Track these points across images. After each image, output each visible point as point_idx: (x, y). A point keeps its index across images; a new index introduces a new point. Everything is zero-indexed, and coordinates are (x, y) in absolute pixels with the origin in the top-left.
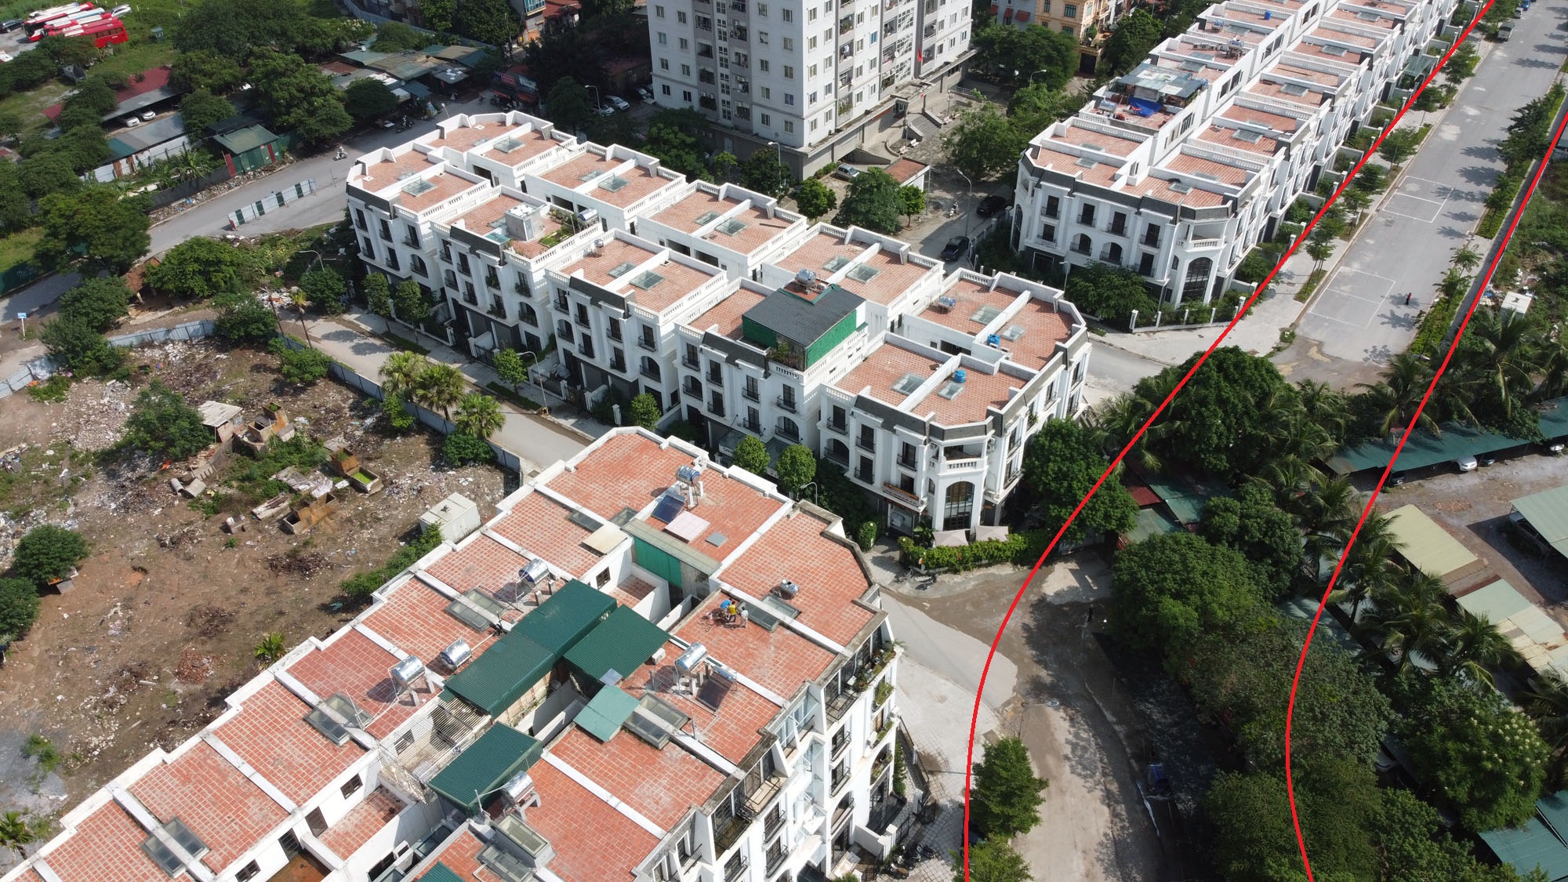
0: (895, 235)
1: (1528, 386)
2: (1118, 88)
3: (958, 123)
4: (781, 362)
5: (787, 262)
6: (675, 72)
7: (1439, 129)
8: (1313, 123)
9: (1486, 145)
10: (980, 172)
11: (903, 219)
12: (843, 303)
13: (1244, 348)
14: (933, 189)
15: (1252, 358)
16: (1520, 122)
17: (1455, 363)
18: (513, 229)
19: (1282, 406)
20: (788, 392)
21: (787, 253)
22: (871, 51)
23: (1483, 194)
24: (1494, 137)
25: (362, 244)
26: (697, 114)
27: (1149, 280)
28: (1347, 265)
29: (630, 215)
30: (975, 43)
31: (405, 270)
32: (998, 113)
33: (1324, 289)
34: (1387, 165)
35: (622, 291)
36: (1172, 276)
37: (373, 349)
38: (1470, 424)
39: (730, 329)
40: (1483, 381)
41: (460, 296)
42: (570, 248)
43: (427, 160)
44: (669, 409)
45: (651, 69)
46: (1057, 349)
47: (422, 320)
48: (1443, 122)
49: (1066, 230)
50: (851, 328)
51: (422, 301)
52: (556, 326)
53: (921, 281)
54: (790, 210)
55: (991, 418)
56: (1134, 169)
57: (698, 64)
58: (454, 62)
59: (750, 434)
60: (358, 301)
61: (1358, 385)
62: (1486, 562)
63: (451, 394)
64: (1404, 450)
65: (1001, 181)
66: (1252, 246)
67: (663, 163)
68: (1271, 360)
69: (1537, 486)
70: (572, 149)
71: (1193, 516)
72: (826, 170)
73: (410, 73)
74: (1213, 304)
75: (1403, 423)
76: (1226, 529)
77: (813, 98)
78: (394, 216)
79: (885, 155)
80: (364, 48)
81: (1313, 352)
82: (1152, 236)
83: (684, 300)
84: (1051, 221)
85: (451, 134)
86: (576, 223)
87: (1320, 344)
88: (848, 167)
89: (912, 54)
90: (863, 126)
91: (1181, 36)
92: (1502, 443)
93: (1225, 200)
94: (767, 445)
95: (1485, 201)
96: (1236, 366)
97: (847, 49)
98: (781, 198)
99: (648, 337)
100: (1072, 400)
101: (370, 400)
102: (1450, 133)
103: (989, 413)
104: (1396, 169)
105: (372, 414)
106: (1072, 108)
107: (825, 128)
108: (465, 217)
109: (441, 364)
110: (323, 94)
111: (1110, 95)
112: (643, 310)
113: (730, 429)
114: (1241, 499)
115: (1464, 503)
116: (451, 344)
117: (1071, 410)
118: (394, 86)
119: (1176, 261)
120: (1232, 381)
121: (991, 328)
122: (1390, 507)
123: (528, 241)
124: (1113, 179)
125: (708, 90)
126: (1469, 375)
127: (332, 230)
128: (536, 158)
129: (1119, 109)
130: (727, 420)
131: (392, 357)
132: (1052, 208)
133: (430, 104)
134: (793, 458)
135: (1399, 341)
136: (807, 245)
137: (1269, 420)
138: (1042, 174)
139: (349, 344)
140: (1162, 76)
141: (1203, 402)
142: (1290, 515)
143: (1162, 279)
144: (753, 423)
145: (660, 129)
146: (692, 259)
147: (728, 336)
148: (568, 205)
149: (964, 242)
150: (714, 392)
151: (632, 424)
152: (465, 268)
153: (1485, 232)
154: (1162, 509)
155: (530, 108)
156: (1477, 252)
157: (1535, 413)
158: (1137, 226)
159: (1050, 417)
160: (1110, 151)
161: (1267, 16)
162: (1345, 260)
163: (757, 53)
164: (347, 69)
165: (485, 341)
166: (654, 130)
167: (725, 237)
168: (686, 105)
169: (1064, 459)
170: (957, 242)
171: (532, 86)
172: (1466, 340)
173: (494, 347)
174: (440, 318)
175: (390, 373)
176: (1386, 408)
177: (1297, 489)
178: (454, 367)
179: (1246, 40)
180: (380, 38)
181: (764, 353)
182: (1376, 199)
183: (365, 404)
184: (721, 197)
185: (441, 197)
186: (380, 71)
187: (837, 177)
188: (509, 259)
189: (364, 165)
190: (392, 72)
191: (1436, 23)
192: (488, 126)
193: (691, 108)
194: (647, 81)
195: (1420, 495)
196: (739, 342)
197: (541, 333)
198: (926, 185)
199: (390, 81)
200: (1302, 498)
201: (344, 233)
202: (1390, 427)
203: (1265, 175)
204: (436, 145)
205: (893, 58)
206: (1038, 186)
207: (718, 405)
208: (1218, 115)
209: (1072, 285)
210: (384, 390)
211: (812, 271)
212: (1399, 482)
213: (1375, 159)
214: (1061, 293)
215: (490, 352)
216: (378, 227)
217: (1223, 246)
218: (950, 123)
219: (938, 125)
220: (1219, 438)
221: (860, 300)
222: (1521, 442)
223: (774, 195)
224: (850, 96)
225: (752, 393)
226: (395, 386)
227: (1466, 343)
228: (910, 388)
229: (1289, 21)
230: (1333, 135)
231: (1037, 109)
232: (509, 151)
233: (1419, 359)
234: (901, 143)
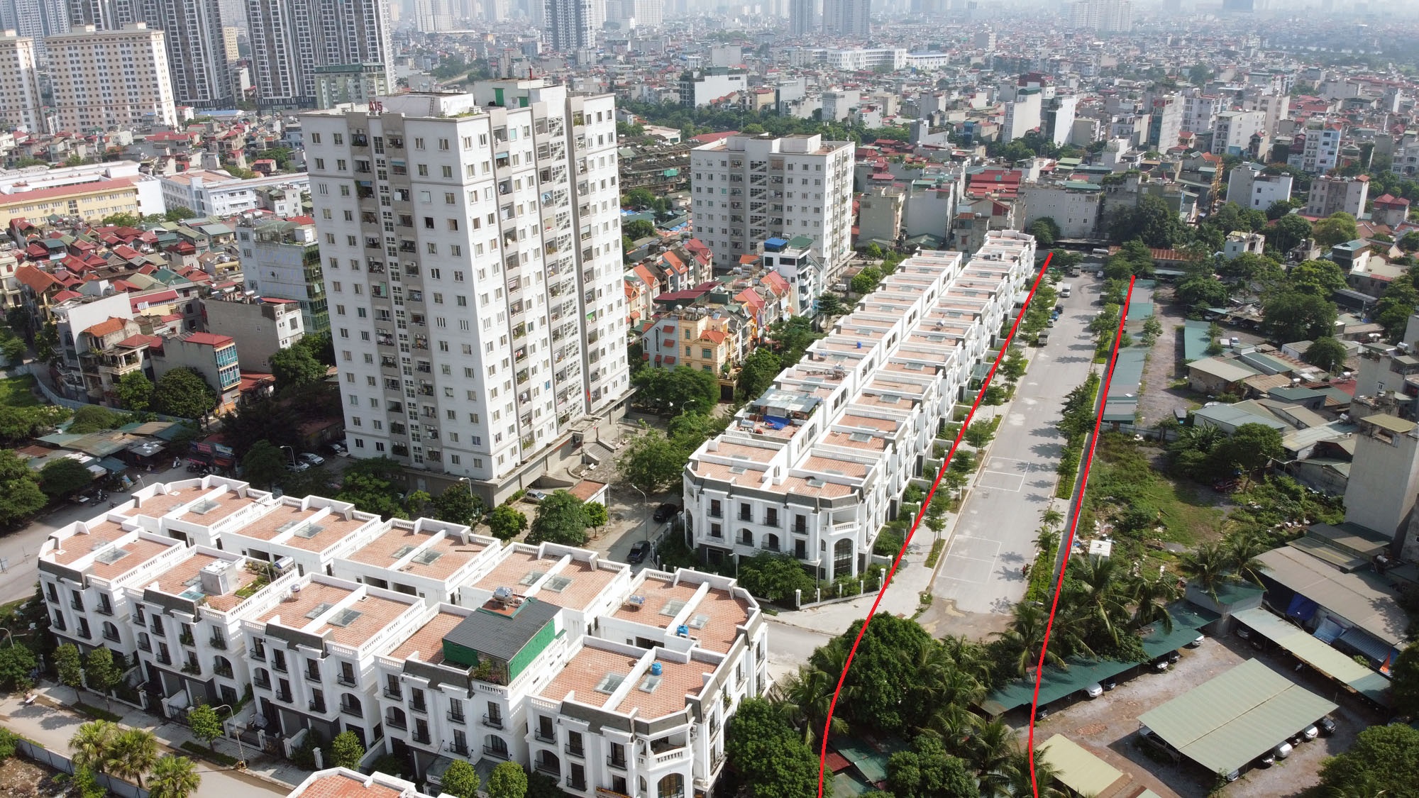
0: (584, 546)
1: (1126, 616)
2: (754, 409)
3: (629, 447)
4: (484, 680)
5: (484, 583)
6: (367, 427)
7: (1008, 419)
8: (910, 424)
9: (1047, 426)
10: (652, 485)
11: (590, 531)
12: (541, 613)
13: (893, 613)
14: (613, 503)
15: (901, 621)
16: (1069, 405)
17: (1062, 604)
18: (208, 584)
19: (934, 661)
20: (493, 708)
21: (484, 574)
22: (547, 396)
23: (1054, 464)
24: (1052, 419)
25: (53, 616)
26: (390, 461)
27: (804, 562)
28: (961, 533)
29: (325, 558)
30: (634, 383)
31: (97, 637)
32: (661, 437)
33: (946, 555)
34: (974, 450)
35: (320, 631)
36: (821, 557)
37: (63, 722)
38: (1089, 655)
39: (431, 653)
40: (1089, 617)
41: (153, 658)
42: (266, 596)
43: (121, 529)
44: (373, 744)
45: (344, 427)
46: (739, 632)
47: (114, 687)
48: (1010, 412)
49: (730, 527)
50: (550, 636)
51: (113, 667)
52: (252, 675)
53: (612, 583)
54: (484, 534)
55: (690, 705)
56: (777, 472)
57: (389, 418)
58: (150, 437)
59: (457, 758)
60: (48, 674)
61: (991, 634)
62: (1131, 776)
63: (143, 760)
64: (1042, 686)
65: (670, 491)
66: (882, 525)
67: (358, 507)
68: (916, 621)
69: (1156, 701)
70: (268, 503)
71: (881, 774)
72: (516, 497)
73: (106, 450)
74: (860, 577)
75: (1033, 662)
76: (910, 782)
77: (498, 438)
78: (87, 586)
79: (568, 479)
80: (60, 431)
81: (949, 610)
82: (800, 524)
83: (383, 631)
84: (716, 521)
85: (146, 502)
86: (272, 571)
87: (954, 603)
88: (536, 492)
89: (582, 395)
90: (546, 457)
91: (796, 366)
92: (1117, 668)
93: (853, 489)
94: (477, 767)
95: (1057, 470)
96: (889, 629)
97: (525, 396)
98: (475, 525)
99: (348, 673)
100: (758, 678)
101: (60, 775)
102: (1017, 420)
103: (688, 701)
104: (982, 452)
105: (62, 790)
106: (720, 428)
107: (511, 462)
108: (158, 579)
109: (133, 729)
110: (18, 476)
111: (748, 415)
112: (340, 647)
113: (437, 756)
114: (917, 751)
115: (1100, 726)
116: (144, 707)
117: (760, 688)
118: (89, 464)
119: (823, 544)
120: (889, 643)
121: (679, 620)
122: (1042, 740)
123: (224, 595)
124: (761, 481)
125: (399, 440)
126: (1077, 613)
127: (23, 606)
128: (232, 516)
129: (757, 426)
130: (433, 748)
131: (83, 728)
132: (716, 509)
133: (125, 477)
134: (503, 776)
135: (1016, 591)
136: (502, 564)
137: (925, 675)
138: (702, 483)
139: (39, 719)
140: (786, 397)
141: (868, 666)
142: (961, 760)
143: (815, 560)
144: (460, 746)
145: (354, 478)
146: (390, 592)
147: (430, 661)
148: (265, 556)
149: (646, 546)
150: (418, 720)
151: (333, 766)
152: (159, 630)
153: (1063, 494)
154: (852, 771)
155: (227, 471)
156: (1059, 511)
157: (1137, 639)
158: (787, 518)
159: (742, 697)
160: (755, 459)
161: (859, 346)
162: (958, 530)
163: (443, 405)
164: (42, 451)
165: (179, 700)
166: (349, 478)
167: (422, 567)
168: (379, 454)
169: (760, 736)
170: (640, 546)
171: (229, 451)
172: (1068, 585)
173: (189, 705)
174: (133, 682)
175: (80, 745)
176: (1018, 651)
177: (962, 734)
178: (146, 731)
179: (846, 365)
180: (77, 421)
181: (467, 673)
182: (971, 478)
183: (55, 780)
184: (416, 531)
185: (135, 563)
186: (76, 451)
187: (526, 501)
188: (204, 615)
189: (57, 540)
190: (88, 451)
191: (989, 338)
192: (183, 491)
193: (384, 456)
194: (340, 438)
195: (1063, 724)
196: (441, 666)
197: (237, 684)
198: (606, 501)
199: (85, 459)
200: (968, 741)
201: (36, 607)
202: (1025, 666)
203: (880, 467)
204: (130, 514)
205: (566, 400)
206: (701, 492)
207: (423, 733)
208: (835, 423)
209: (743, 573)
210: (74, 763)
211: (509, 588)
212: (1044, 716)
213: (963, 446)
214: (734, 581)
215: (185, 710)
216: (69, 598)
217: (859, 528)
218: (621, 448)
219: (612, 451)
220: (888, 697)
221: (556, 609)
222: (1133, 665)
223: (468, 524)
224: (532, 434)
225: (457, 715)
226: (86, 757)
227: (1069, 587)
228: (612, 687)
229: (876, 348)
230: (927, 430)
231: (691, 431)
232: (205, 513)
233: (1035, 605)
234: (581, 467)
